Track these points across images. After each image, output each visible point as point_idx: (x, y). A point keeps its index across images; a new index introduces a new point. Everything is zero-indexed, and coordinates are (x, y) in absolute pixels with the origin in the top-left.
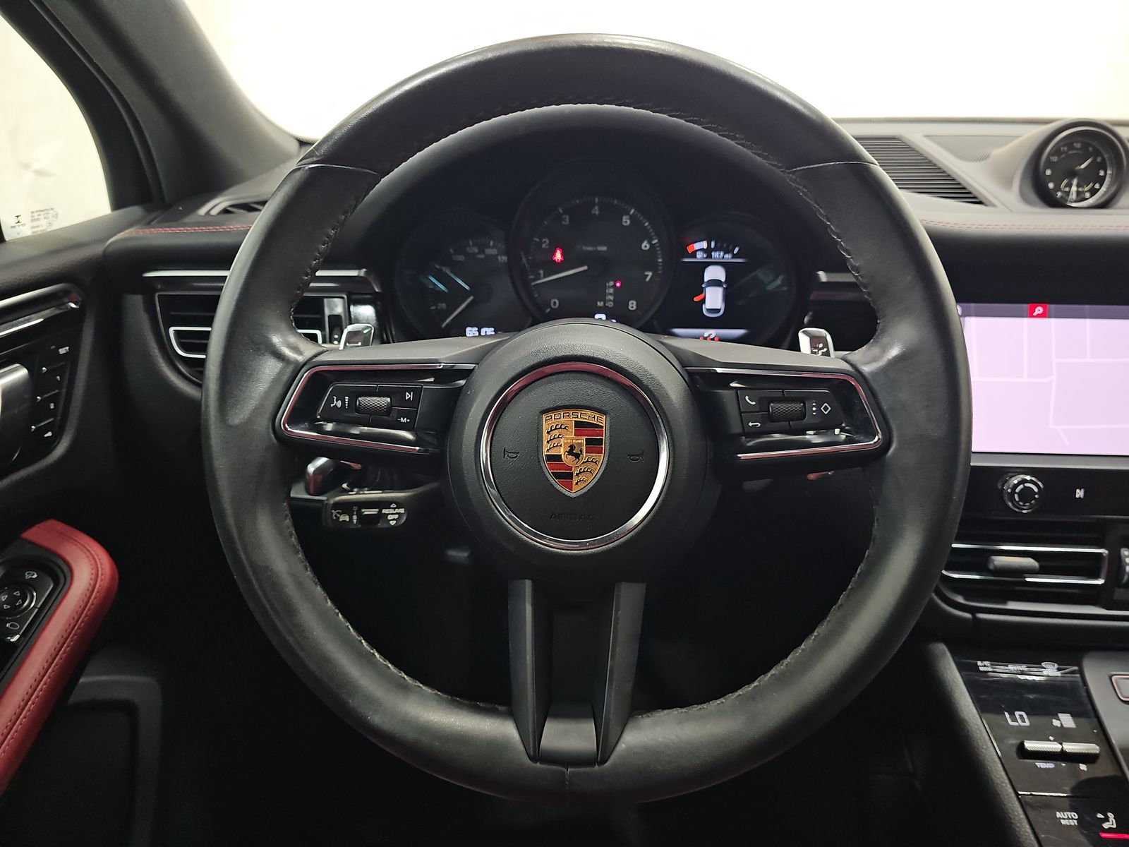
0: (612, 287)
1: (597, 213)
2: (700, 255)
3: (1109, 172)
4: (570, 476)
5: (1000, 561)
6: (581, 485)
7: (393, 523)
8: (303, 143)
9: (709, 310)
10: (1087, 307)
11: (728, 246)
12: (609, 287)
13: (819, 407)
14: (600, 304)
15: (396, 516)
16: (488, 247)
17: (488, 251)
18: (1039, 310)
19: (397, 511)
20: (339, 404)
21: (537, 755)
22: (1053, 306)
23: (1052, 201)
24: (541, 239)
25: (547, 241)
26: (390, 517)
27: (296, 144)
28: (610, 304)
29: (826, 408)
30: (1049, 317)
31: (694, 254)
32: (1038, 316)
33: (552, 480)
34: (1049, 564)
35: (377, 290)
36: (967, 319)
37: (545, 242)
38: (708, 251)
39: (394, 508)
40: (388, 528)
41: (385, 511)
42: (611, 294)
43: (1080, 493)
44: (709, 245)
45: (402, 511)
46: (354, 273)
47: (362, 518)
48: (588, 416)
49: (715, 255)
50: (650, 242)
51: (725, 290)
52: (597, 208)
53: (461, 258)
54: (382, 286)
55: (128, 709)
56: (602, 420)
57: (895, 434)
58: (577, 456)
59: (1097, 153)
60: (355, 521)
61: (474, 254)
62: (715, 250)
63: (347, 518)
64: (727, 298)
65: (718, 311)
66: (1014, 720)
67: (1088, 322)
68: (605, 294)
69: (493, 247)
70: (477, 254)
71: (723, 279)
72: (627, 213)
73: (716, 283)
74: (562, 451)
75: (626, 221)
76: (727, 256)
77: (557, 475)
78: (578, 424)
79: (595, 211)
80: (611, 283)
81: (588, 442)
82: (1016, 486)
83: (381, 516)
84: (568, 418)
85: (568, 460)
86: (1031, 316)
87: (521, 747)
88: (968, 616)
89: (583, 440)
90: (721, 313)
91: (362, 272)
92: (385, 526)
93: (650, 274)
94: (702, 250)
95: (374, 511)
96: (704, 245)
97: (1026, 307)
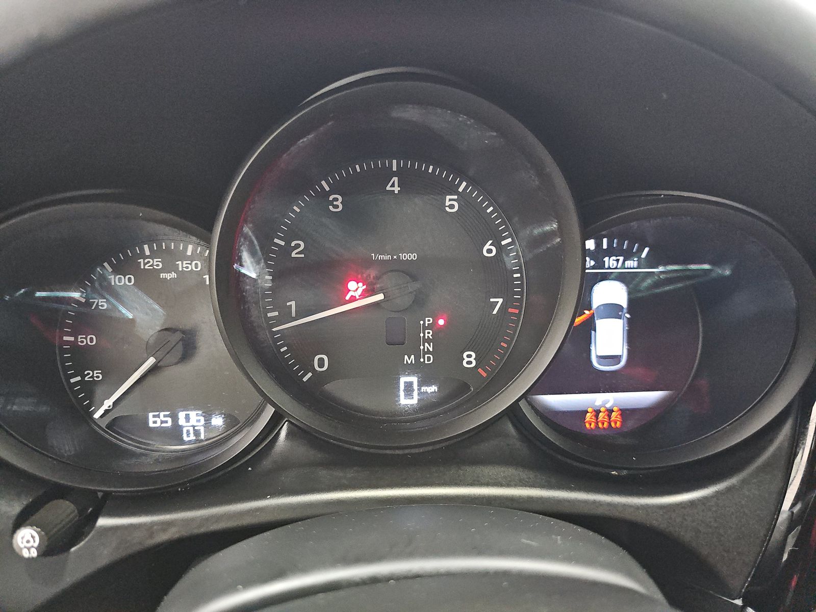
0: (430, 327)
1: (396, 189)
9: (603, 358)
11: (631, 247)
12: (425, 328)
14: (409, 360)
16: (184, 257)
17: (182, 265)
24: (288, 241)
28: (428, 360)
37: (298, 246)
38: (598, 256)
42: (428, 341)
44: (599, 244)
49: (611, 262)
50: (497, 244)
51: (630, 321)
52: (395, 179)
61: (155, 272)
62: (610, 252)
64: (632, 336)
65: (616, 359)
68: (417, 341)
69: (191, 259)
70: (162, 270)
71: (624, 303)
72: (453, 190)
73: (613, 311)
75: (451, 203)
76: (629, 263)
79: (393, 185)
80: (429, 321)
90: (623, 362)
93: (500, 301)
94: (587, 253)
96: (590, 244)
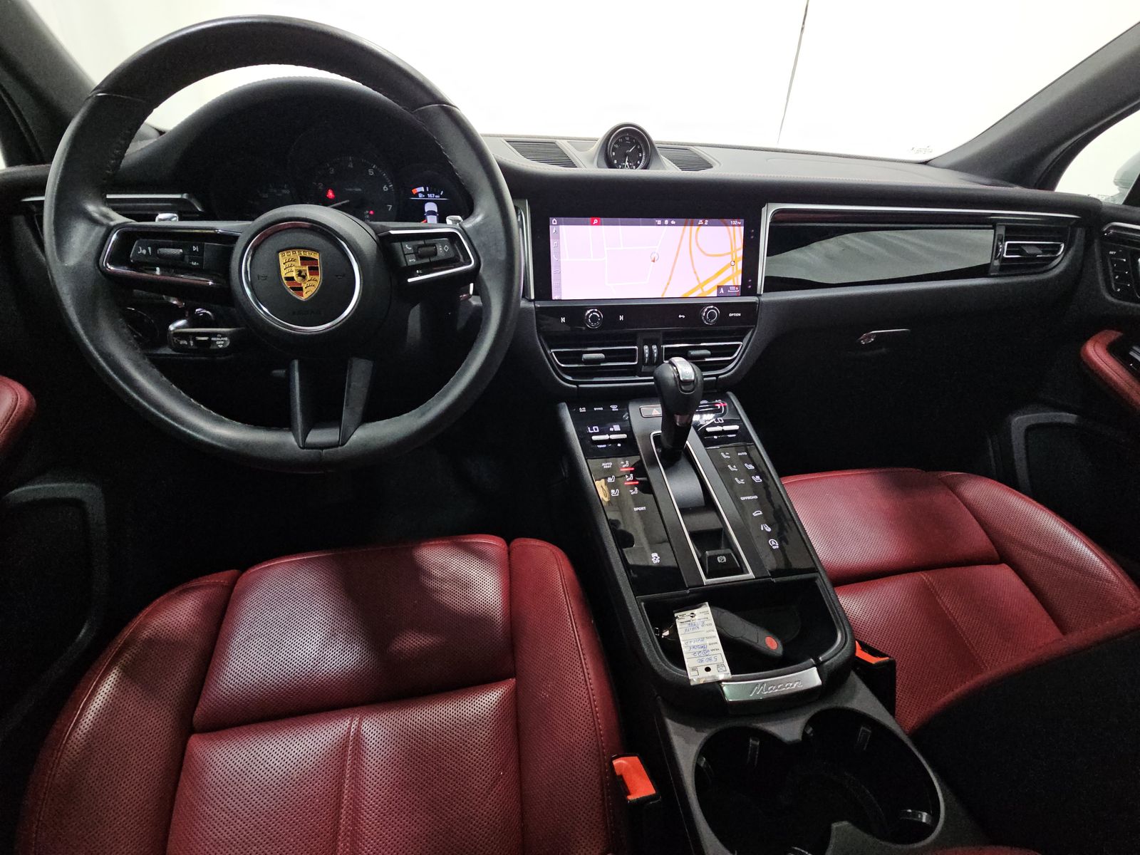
0: (368, 214)
1: (352, 167)
2: (420, 195)
3: (644, 154)
4: (301, 289)
5: (585, 356)
6: (309, 294)
7: (221, 346)
8: (161, 133)
10: (619, 219)
11: (437, 190)
12: (366, 214)
13: (443, 248)
15: (222, 342)
16: (283, 188)
17: (284, 191)
18: (596, 221)
19: (222, 339)
20: (144, 252)
21: (305, 446)
22: (602, 219)
23: (611, 165)
24: (317, 183)
25: (322, 185)
26: (217, 343)
27: (156, 133)
29: (446, 248)
30: (601, 225)
31: (417, 195)
32: (596, 224)
33: (291, 292)
34: (611, 356)
35: (200, 210)
36: (560, 226)
37: (320, 185)
38: (425, 193)
39: (220, 338)
40: (216, 349)
41: (213, 339)
42: (367, 219)
43: (621, 318)
44: (425, 189)
45: (226, 339)
46: (178, 196)
47: (197, 342)
48: (308, 254)
49: (430, 195)
50: (388, 186)
51: (438, 217)
52: (351, 163)
53: (266, 196)
54: (203, 207)
55: (77, 504)
56: (316, 256)
57: (482, 260)
58: (304, 277)
59: (637, 143)
60: (192, 345)
61: (274, 193)
62: (429, 192)
63: (186, 343)
66: (592, 430)
67: (620, 227)
70: (277, 193)
71: (436, 211)
72: (371, 168)
73: (432, 213)
74: (294, 274)
75: (371, 172)
76: (437, 196)
77: (294, 289)
78: (303, 258)
79: (350, 165)
80: (367, 212)
81: (310, 269)
82: (589, 314)
83: (209, 342)
84: (297, 255)
85: (298, 279)
86: (592, 224)
87: (296, 444)
88: (575, 386)
89: (307, 268)
91: (185, 196)
92: (215, 347)
93: (391, 206)
94: (421, 192)
95: (206, 338)
96: (422, 189)
97: (589, 219)
